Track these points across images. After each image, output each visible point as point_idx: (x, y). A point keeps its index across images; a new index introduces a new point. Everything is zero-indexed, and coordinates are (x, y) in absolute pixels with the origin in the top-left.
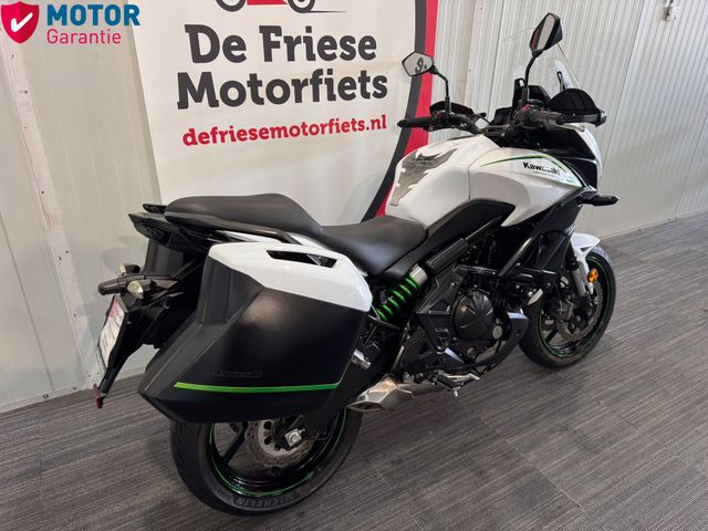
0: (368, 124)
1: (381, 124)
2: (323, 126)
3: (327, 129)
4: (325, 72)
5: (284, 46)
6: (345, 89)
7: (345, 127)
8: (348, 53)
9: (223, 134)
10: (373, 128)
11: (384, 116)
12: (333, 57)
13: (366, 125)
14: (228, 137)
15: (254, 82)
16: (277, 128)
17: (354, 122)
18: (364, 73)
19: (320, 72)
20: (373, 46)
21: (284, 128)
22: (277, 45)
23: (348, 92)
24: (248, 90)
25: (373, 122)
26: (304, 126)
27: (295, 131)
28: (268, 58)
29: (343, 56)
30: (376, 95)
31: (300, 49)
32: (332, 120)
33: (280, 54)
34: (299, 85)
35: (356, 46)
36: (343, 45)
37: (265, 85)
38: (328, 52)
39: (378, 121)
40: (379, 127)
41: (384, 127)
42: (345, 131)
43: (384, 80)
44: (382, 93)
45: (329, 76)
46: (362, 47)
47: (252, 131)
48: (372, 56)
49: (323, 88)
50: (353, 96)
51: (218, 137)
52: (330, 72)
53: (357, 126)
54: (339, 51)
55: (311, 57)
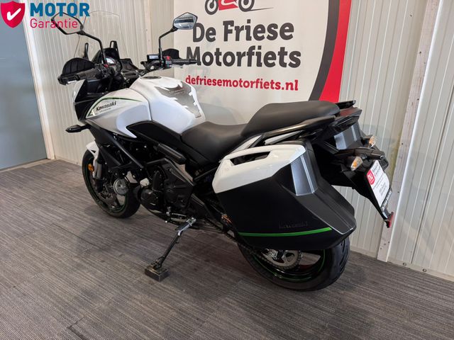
0: (283, 85)
1: (294, 87)
2: (252, 83)
3: (254, 85)
4: (257, 48)
5: (234, 32)
6: (268, 60)
7: (266, 85)
8: (272, 35)
9: (201, 80)
10: (287, 89)
11: (296, 81)
12: (262, 38)
13: (281, 86)
14: (203, 82)
15: (218, 53)
16: (226, 81)
17: (272, 82)
18: (282, 49)
19: (253, 48)
20: (291, 29)
21: (230, 81)
22: (231, 31)
23: (270, 62)
24: (215, 57)
25: (287, 84)
26: (241, 81)
27: (235, 84)
28: (226, 39)
29: (269, 38)
30: (291, 65)
31: (243, 34)
32: (258, 79)
33: (232, 36)
34: (240, 55)
35: (278, 31)
36: (269, 30)
37: (223, 54)
38: (260, 35)
39: (291, 84)
40: (292, 89)
41: (296, 89)
42: (265, 88)
43: (299, 54)
44: (296, 64)
45: (259, 51)
46: (283, 30)
47: (214, 80)
48: (291, 37)
49: (254, 58)
50: (273, 65)
51: (199, 81)
52: (260, 48)
53: (274, 86)
54: (267, 34)
55: (248, 38)
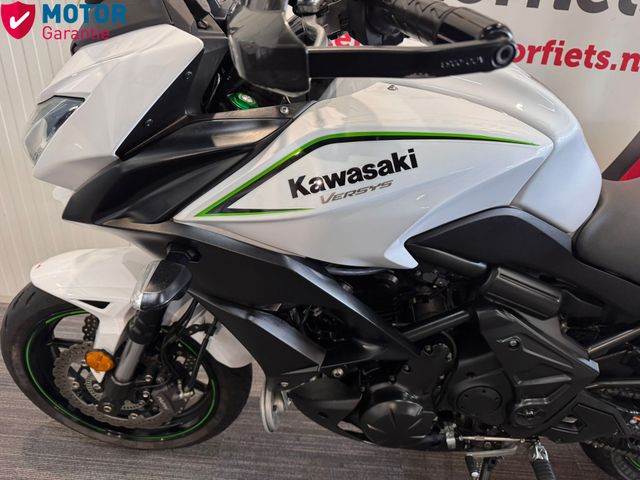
17: (591, 51)
53: (594, 60)
